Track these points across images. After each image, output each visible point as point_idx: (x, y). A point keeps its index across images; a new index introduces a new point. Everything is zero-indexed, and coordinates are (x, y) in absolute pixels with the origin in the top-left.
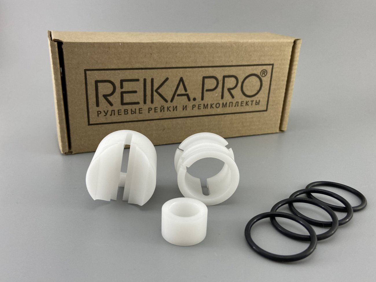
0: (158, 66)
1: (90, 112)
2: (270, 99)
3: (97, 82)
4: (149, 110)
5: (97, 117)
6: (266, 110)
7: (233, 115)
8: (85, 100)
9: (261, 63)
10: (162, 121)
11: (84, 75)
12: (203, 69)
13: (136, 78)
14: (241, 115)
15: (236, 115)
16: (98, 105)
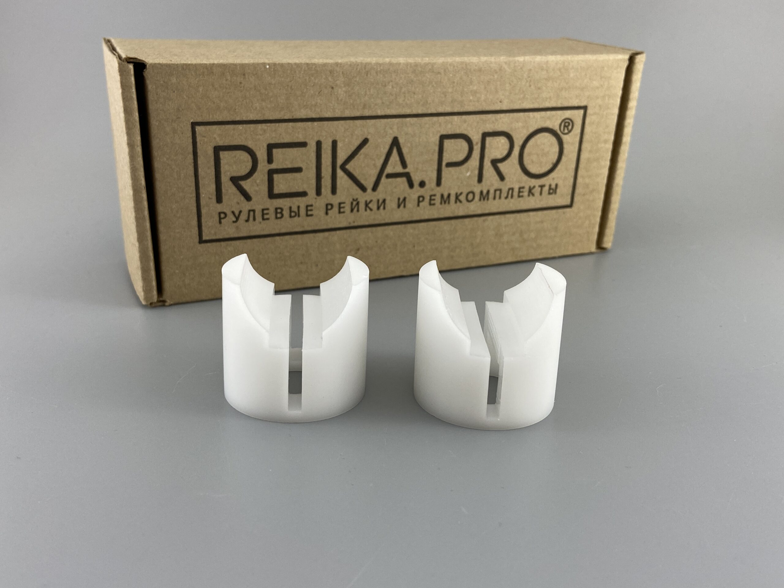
0: (347, 114)
1: (202, 215)
2: (580, 180)
3: (217, 150)
4: (327, 209)
5: (218, 225)
6: (570, 206)
7: (502, 216)
8: (193, 188)
9: (561, 104)
10: (353, 231)
11: (189, 134)
12: (441, 119)
13: (301, 139)
14: (518, 215)
15: (508, 216)
16: (219, 199)
